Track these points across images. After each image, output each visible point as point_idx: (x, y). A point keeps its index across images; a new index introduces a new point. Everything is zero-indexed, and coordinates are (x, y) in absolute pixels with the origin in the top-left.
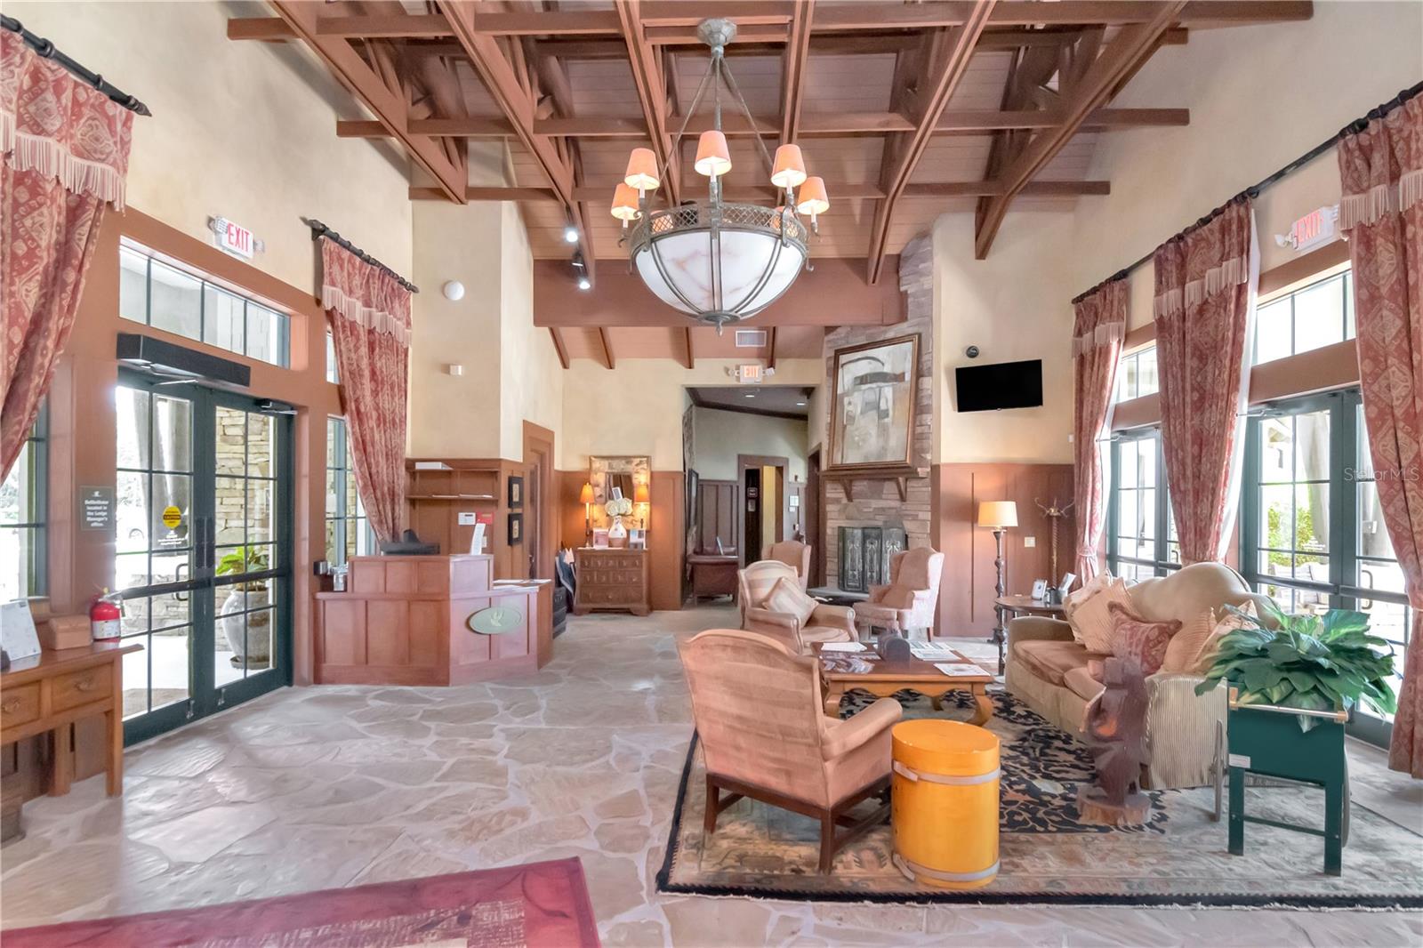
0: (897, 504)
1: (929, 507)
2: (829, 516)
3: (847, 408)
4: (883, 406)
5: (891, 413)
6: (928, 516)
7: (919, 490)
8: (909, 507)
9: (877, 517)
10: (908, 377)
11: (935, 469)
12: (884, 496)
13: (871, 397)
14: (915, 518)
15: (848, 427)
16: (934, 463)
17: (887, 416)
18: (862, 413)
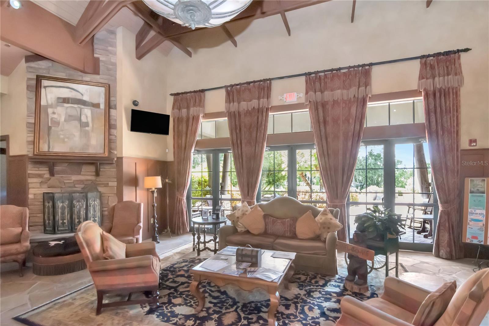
0: (93, 178)
1: (116, 180)
2: (30, 186)
3: (51, 116)
4: (84, 119)
5: (91, 125)
6: (115, 184)
7: (109, 171)
8: (101, 179)
9: (76, 186)
10: (102, 106)
11: (120, 159)
12: (82, 173)
13: (74, 113)
14: (106, 185)
15: (53, 128)
16: (118, 156)
17: (88, 126)
18: (65, 121)
